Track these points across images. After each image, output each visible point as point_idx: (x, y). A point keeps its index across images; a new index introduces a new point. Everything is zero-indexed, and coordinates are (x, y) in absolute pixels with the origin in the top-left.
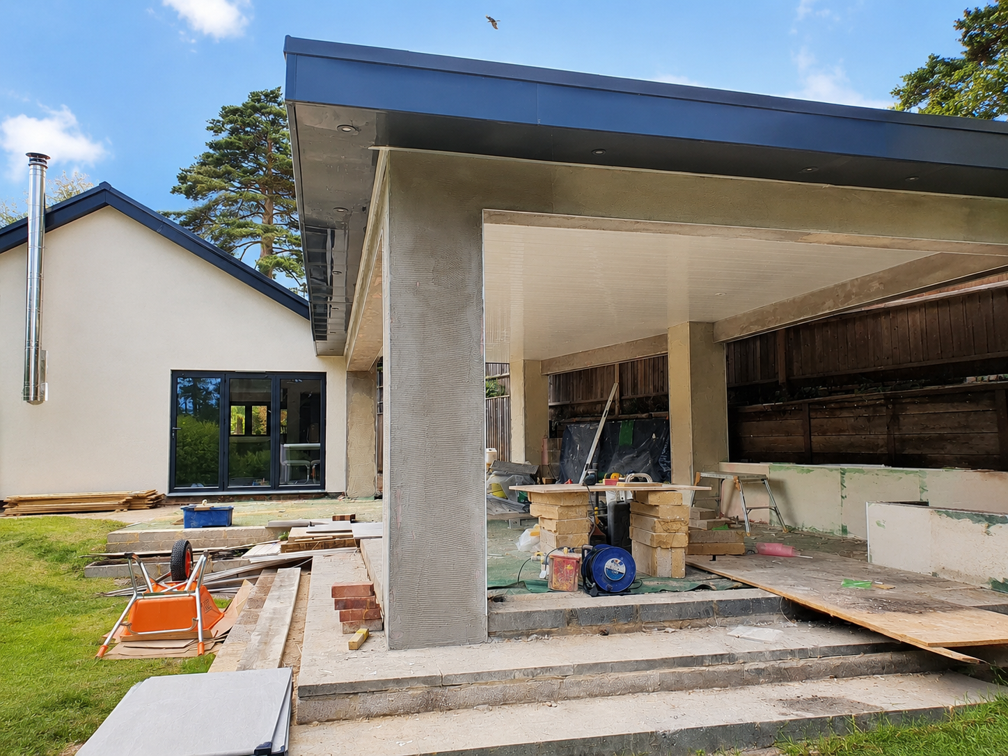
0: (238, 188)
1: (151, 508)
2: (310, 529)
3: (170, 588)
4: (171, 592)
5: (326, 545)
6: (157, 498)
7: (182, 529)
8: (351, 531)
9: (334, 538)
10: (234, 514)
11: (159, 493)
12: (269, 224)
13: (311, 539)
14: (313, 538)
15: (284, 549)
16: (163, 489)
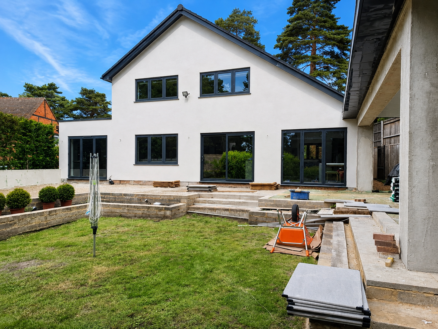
0: (301, 40)
1: (275, 190)
2: (345, 204)
3: (293, 225)
4: (293, 226)
5: (355, 213)
6: (277, 186)
7: (289, 200)
8: (366, 207)
9: (358, 210)
10: (310, 195)
11: (278, 183)
12: (314, 55)
13: (347, 209)
14: (348, 208)
15: (335, 213)
16: (279, 182)
